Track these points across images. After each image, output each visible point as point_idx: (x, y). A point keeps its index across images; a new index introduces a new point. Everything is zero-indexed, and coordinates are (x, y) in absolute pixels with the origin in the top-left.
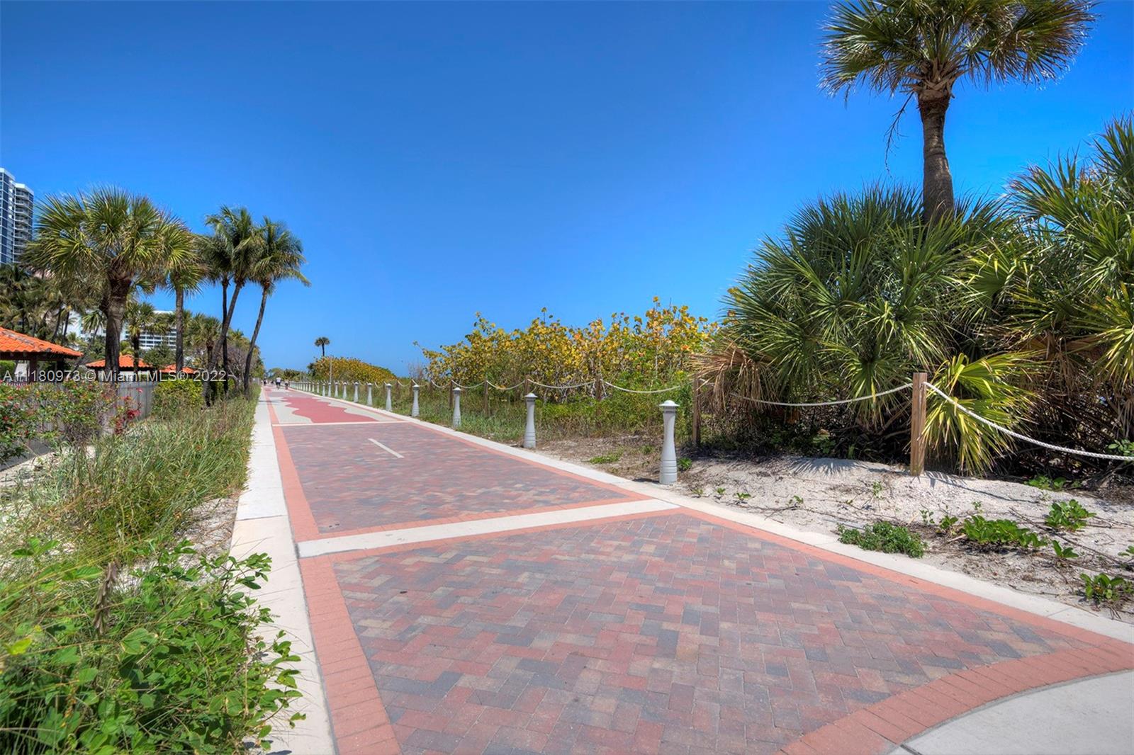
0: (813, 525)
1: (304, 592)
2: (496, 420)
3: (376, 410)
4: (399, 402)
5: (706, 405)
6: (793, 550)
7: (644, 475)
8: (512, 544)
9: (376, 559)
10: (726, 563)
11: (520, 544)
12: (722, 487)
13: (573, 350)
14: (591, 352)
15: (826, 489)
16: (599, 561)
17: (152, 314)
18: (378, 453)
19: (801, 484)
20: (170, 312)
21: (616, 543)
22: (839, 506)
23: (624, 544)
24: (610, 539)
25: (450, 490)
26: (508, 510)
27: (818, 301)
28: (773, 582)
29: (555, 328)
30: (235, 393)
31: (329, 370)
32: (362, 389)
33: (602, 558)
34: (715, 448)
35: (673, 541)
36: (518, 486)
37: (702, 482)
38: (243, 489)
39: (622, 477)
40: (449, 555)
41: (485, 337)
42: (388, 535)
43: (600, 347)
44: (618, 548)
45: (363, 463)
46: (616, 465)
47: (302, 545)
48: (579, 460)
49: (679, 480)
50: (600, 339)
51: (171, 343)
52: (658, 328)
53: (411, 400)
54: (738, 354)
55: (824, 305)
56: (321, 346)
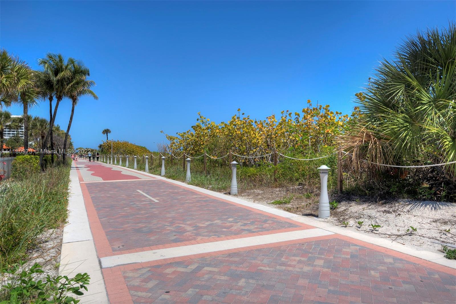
0: (425, 246)
1: (107, 291)
2: (212, 177)
3: (139, 172)
4: (153, 166)
5: (346, 167)
6: (415, 264)
7: (308, 212)
8: (231, 259)
9: (149, 269)
10: (372, 272)
11: (236, 259)
12: (361, 220)
13: (257, 134)
14: (268, 135)
15: (431, 221)
16: (289, 271)
17: (10, 117)
18: (143, 199)
19: (413, 219)
20: (20, 116)
21: (298, 258)
22: (440, 233)
23: (303, 259)
24: (293, 256)
25: (188, 222)
26: (226, 236)
27: (421, 100)
28: (406, 287)
29: (246, 121)
30: (59, 164)
31: (111, 148)
32: (131, 159)
33: (290, 269)
34: (353, 194)
35: (334, 257)
36: (230, 219)
37: (347, 217)
38: (66, 223)
39: (294, 213)
40: (193, 267)
41: (204, 127)
42: (155, 253)
43: (274, 132)
44: (299, 262)
45: (135, 206)
46: (289, 206)
47: (103, 260)
48: (265, 202)
49: (331, 216)
50: (274, 127)
51: (21, 134)
52: (310, 119)
53: (160, 166)
54: (368, 136)
55: (425, 102)
56: (106, 134)
